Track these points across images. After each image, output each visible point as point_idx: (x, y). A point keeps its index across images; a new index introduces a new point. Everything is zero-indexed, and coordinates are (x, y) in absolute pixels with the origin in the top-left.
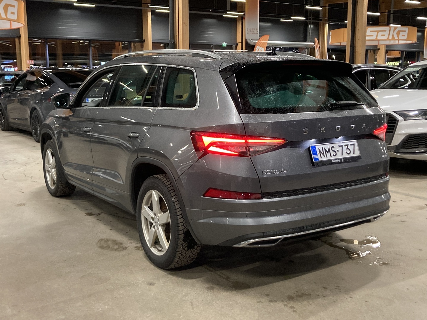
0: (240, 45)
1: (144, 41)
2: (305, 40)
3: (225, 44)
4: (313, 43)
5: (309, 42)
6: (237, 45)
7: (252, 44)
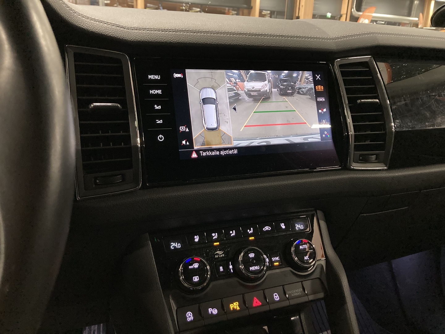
0: (344, 16)
1: (252, 8)
2: (409, 15)
3: (329, 15)
4: (417, 19)
5: (413, 17)
6: (341, 16)
7: (357, 16)
